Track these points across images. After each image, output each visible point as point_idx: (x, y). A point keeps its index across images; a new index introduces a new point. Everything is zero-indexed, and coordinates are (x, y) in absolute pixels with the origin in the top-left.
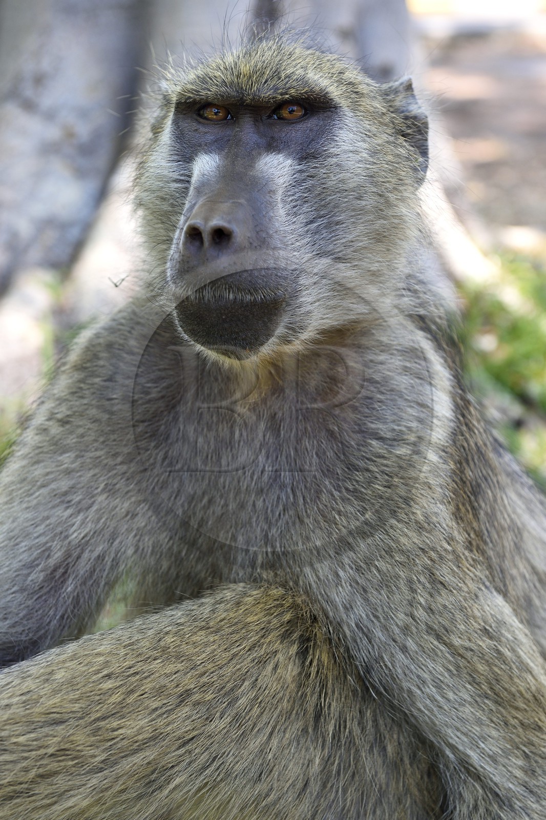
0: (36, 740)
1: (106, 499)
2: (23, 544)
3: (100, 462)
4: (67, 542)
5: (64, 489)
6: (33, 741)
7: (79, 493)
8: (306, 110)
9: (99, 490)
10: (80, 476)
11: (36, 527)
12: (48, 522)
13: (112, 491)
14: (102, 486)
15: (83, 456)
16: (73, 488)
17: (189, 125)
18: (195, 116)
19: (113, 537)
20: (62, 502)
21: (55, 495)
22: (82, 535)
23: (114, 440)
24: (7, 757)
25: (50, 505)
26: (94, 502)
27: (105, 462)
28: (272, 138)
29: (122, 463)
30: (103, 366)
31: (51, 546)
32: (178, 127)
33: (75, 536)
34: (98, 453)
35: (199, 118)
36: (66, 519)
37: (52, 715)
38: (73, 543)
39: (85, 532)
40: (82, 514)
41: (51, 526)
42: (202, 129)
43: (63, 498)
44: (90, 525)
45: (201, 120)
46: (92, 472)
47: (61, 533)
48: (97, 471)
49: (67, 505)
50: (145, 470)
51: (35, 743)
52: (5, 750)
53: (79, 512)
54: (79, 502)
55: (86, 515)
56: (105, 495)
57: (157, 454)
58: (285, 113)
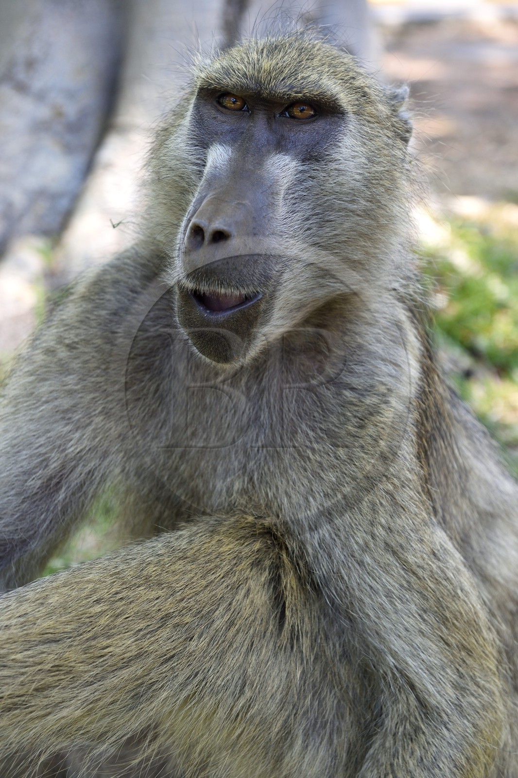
0: (32, 657)
1: (102, 421)
2: (24, 452)
3: (100, 387)
4: (64, 454)
5: (66, 407)
6: (30, 657)
7: (79, 412)
8: (315, 111)
9: (97, 412)
10: (81, 397)
11: (38, 438)
12: (49, 435)
13: (109, 414)
14: (100, 409)
15: (85, 380)
16: (74, 407)
17: (209, 111)
18: (215, 103)
19: (105, 455)
20: (63, 418)
21: (57, 412)
22: (78, 450)
23: (114, 369)
24: (5, 672)
25: (52, 420)
26: (92, 421)
27: (105, 387)
28: (282, 136)
29: (119, 390)
30: (109, 300)
31: (49, 457)
32: (199, 112)
33: (72, 449)
34: (99, 379)
35: (218, 106)
36: (65, 434)
37: (46, 636)
38: (70, 456)
39: (81, 448)
40: (79, 431)
41: (52, 439)
42: (220, 117)
43: (65, 414)
44: (86, 442)
45: (220, 108)
46: (92, 396)
47: (59, 447)
48: (97, 394)
49: (67, 422)
50: (138, 399)
51: (31, 660)
52: (5, 666)
53: (77, 430)
54: (79, 420)
55: (84, 433)
56: (101, 418)
57: (150, 386)
58: (296, 112)
